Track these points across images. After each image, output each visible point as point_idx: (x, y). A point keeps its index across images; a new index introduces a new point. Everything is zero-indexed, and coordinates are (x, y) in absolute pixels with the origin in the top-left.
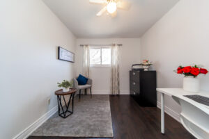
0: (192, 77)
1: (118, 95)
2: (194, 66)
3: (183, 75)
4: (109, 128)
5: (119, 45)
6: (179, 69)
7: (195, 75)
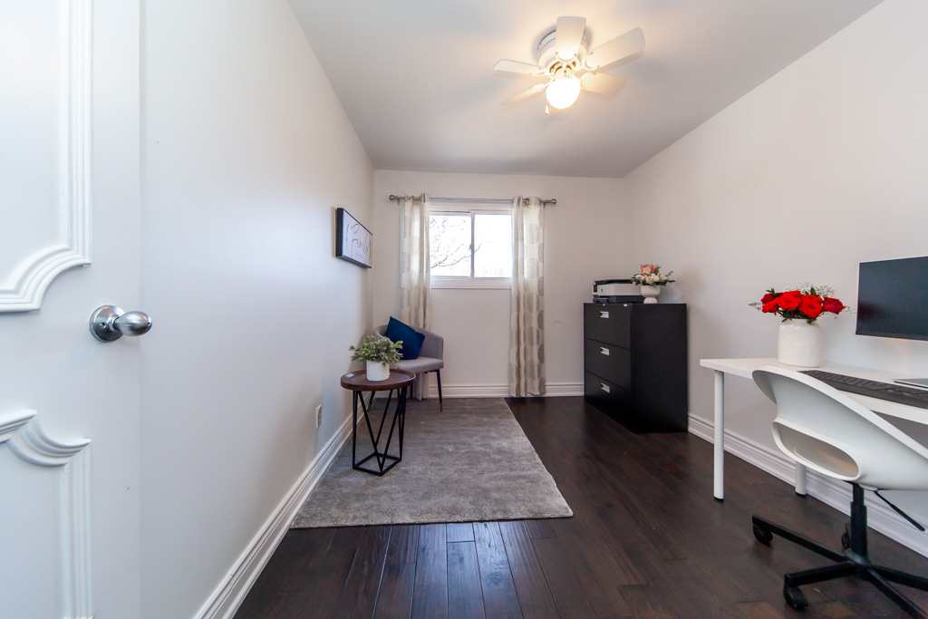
0: (804, 321)
1: (540, 401)
2: (808, 289)
3: (779, 317)
4: (551, 493)
5: (544, 203)
6: (765, 300)
7: (811, 318)
